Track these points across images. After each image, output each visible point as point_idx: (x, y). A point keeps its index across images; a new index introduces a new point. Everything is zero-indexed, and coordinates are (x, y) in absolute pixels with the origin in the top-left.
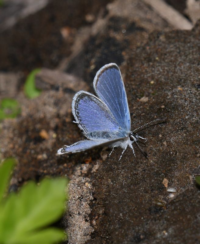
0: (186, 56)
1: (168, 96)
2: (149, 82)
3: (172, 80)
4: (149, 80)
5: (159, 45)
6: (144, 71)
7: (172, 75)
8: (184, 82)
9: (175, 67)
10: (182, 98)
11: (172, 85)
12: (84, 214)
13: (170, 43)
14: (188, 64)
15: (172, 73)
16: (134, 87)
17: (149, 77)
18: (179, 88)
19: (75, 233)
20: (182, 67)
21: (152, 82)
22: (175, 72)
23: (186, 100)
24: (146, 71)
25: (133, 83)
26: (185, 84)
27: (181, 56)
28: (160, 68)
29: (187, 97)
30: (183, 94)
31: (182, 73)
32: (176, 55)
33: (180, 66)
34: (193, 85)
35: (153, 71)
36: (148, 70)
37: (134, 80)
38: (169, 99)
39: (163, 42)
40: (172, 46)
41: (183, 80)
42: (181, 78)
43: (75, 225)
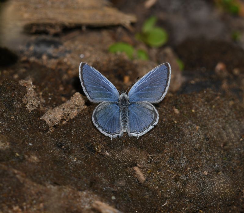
0: (226, 122)
1: (187, 123)
2: (191, 108)
3: (202, 121)
4: (194, 108)
5: (225, 104)
6: (197, 101)
7: (205, 119)
8: (204, 129)
9: (214, 119)
10: (191, 132)
11: (197, 122)
12: (66, 112)
13: (231, 109)
14: (221, 126)
15: (207, 118)
16: (182, 101)
17: (196, 106)
18: (198, 127)
19: (50, 115)
20: (216, 123)
21: (193, 111)
22: (208, 120)
23: (190, 135)
24: (198, 103)
25: (184, 98)
26: (204, 130)
27: (224, 119)
28: (206, 109)
29: (193, 134)
30: (194, 131)
31: (211, 125)
32: (222, 116)
33: (216, 122)
34: (206, 135)
35: (201, 106)
36: (200, 103)
37: (187, 98)
38: (185, 124)
39: (229, 105)
40: (229, 111)
41: (206, 128)
42: (207, 126)
43: (55, 112)
